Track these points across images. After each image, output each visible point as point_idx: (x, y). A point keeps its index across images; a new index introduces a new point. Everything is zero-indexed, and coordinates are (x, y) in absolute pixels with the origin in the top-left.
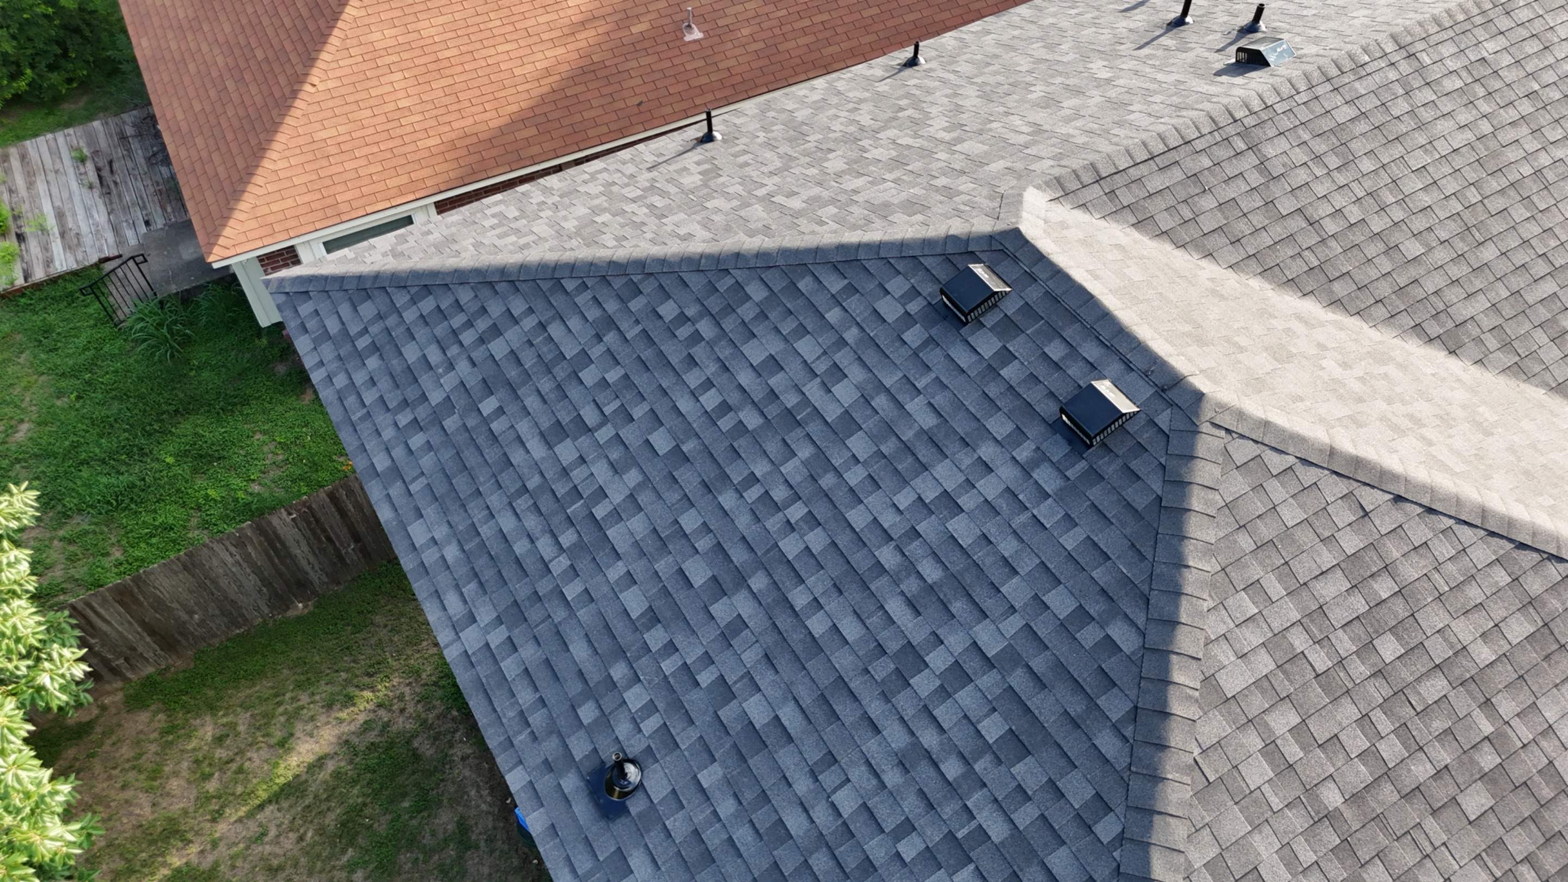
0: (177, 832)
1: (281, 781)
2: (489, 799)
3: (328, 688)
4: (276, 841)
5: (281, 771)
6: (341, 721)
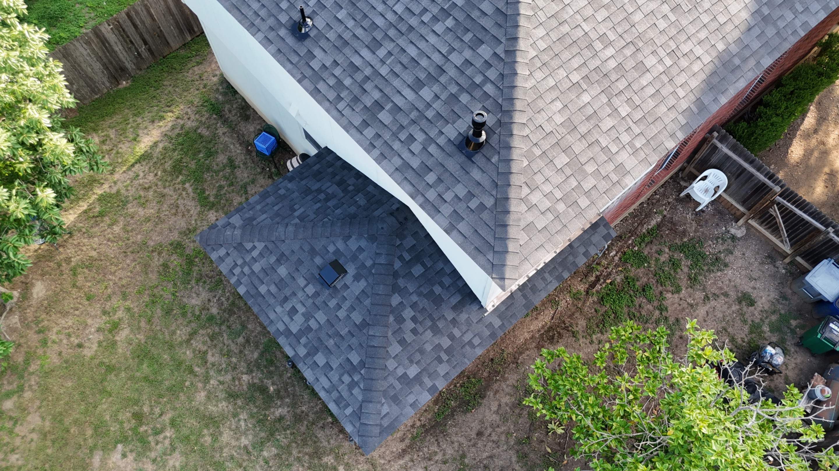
0: (95, 180)
1: (139, 154)
2: (240, 148)
3: (150, 114)
4: (144, 177)
5: (137, 149)
6: (160, 127)
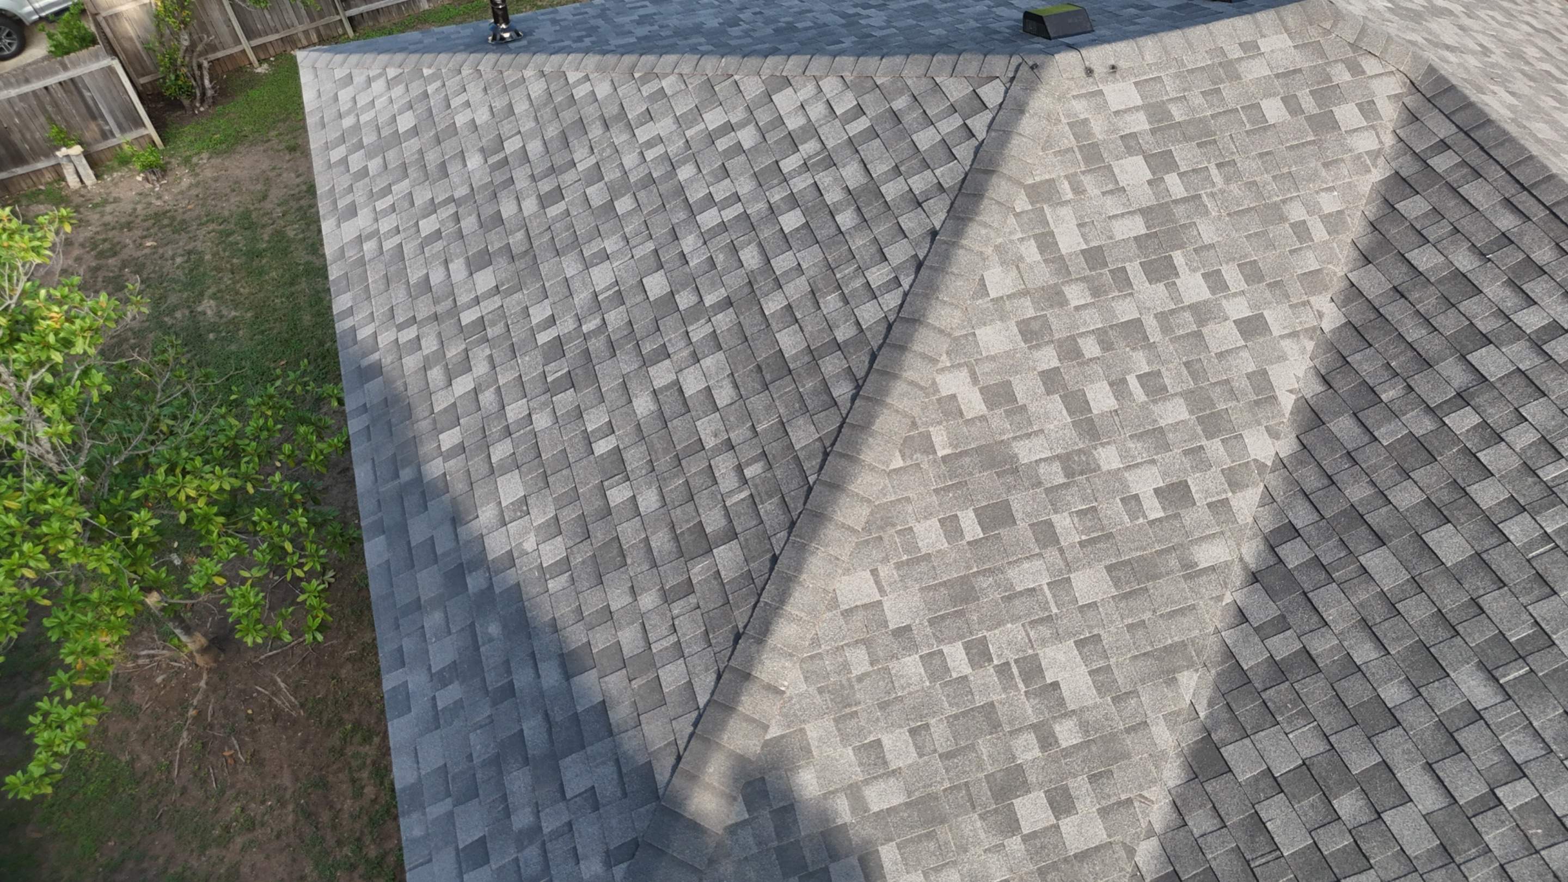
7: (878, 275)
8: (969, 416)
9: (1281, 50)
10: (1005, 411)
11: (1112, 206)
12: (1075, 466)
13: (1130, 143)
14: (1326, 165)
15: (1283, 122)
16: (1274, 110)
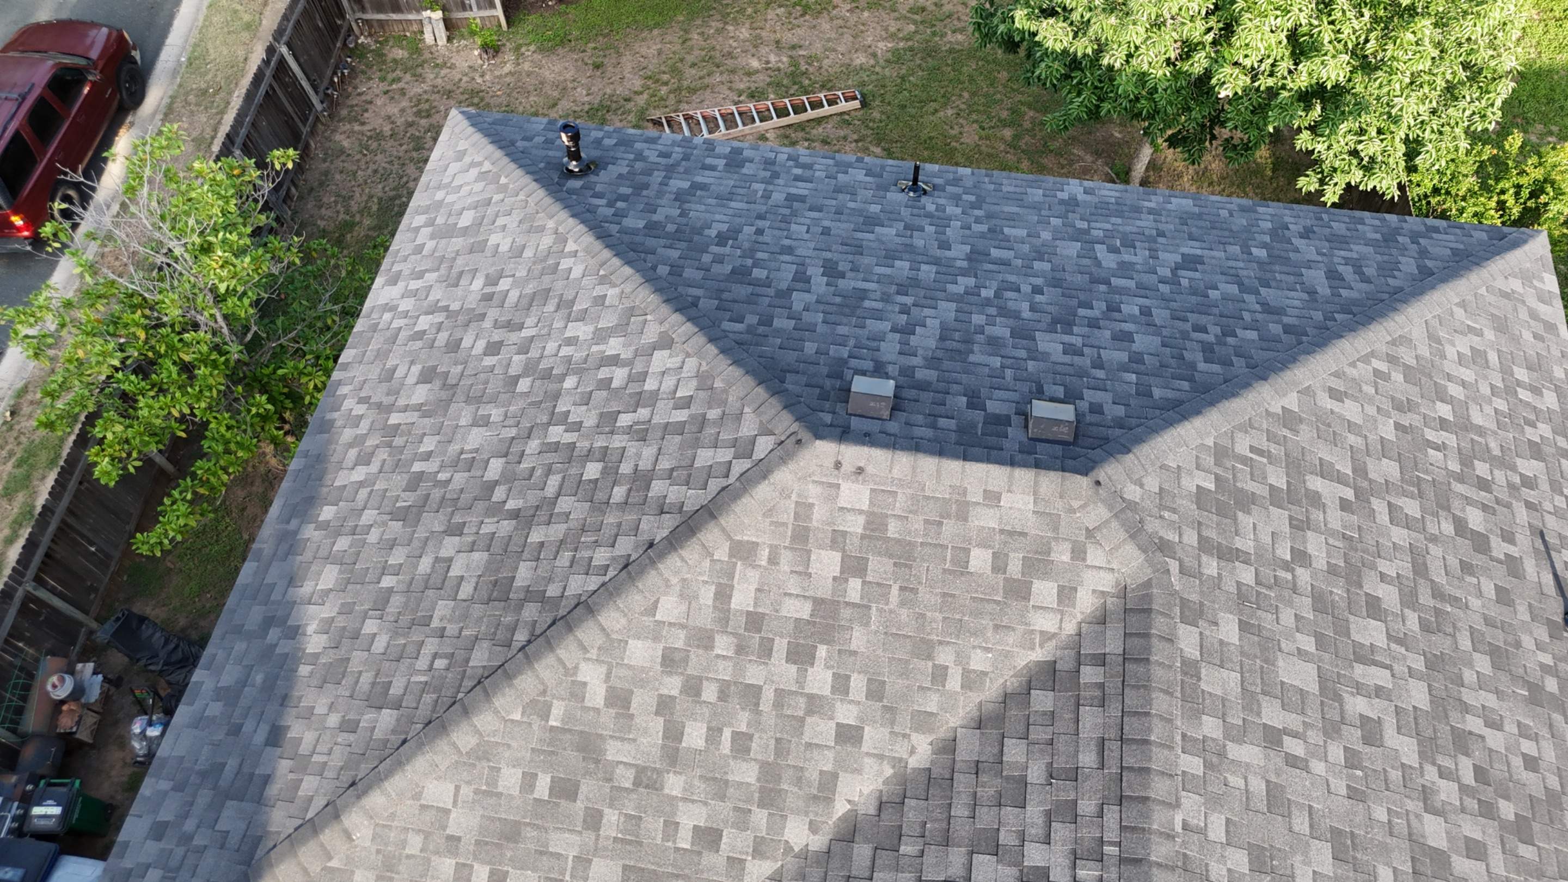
7: (601, 556)
8: (588, 703)
9: (1019, 510)
10: (617, 713)
11: (793, 585)
12: (645, 780)
13: (837, 539)
14: (997, 627)
15: (981, 575)
16: (980, 560)
